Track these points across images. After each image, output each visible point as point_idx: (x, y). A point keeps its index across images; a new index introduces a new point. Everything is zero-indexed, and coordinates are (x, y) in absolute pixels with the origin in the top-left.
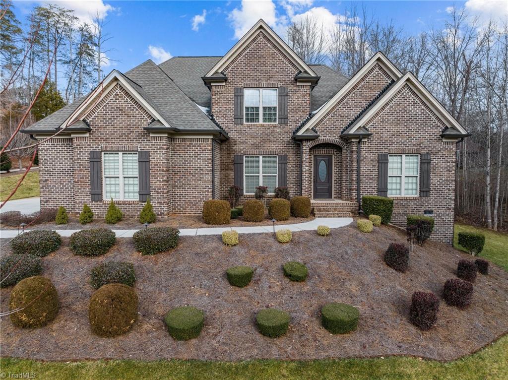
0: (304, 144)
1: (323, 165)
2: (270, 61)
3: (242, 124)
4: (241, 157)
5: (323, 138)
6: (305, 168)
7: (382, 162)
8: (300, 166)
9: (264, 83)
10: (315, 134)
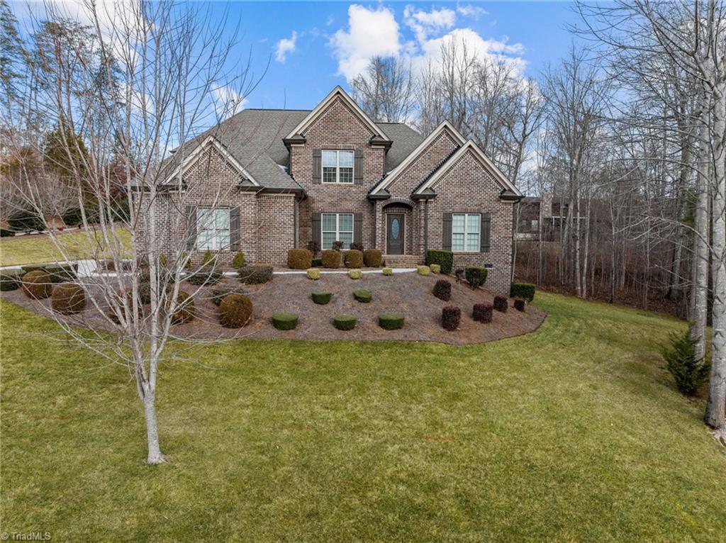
0: (378, 203)
1: (395, 223)
2: (346, 125)
3: (320, 184)
4: (319, 214)
5: (395, 198)
6: (379, 225)
7: (447, 220)
8: (374, 224)
9: (341, 145)
10: (387, 194)
